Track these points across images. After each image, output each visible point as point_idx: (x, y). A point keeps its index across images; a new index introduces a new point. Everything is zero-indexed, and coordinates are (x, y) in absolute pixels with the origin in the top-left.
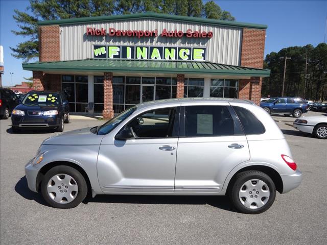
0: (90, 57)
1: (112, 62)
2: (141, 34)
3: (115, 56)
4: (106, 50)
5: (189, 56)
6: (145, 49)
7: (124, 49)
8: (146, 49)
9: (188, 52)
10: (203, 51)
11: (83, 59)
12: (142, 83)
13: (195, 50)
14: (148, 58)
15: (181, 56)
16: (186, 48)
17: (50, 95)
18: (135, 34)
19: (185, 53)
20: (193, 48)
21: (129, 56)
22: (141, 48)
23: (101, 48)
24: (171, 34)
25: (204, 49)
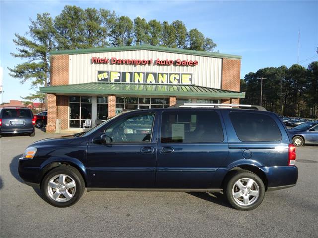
0: (94, 81)
1: (114, 85)
2: (138, 62)
3: (116, 81)
4: (108, 75)
5: (179, 81)
6: (142, 75)
7: (124, 74)
9: (177, 77)
11: (89, 82)
12: (139, 103)
13: (183, 75)
14: (144, 82)
15: (171, 81)
16: (176, 74)
18: (134, 62)
19: (175, 78)
20: (182, 74)
21: (128, 81)
22: (139, 74)
23: (104, 74)
24: (163, 62)
25: (191, 75)
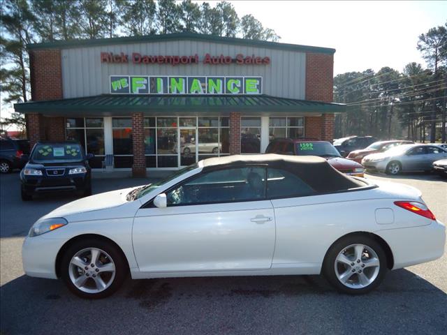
0: (107, 93)
1: (138, 99)
2: (176, 59)
3: (140, 91)
4: (128, 82)
5: (241, 89)
6: (182, 81)
7: (154, 80)
8: (184, 80)
9: (238, 83)
10: (258, 81)
11: (96, 95)
12: (180, 125)
13: (248, 81)
14: (186, 92)
15: (229, 89)
16: (236, 79)
17: (69, 147)
18: (168, 59)
19: (235, 85)
20: (246, 79)
21: (160, 90)
22: (177, 79)
23: (122, 80)
24: (216, 60)
25: (260, 79)
